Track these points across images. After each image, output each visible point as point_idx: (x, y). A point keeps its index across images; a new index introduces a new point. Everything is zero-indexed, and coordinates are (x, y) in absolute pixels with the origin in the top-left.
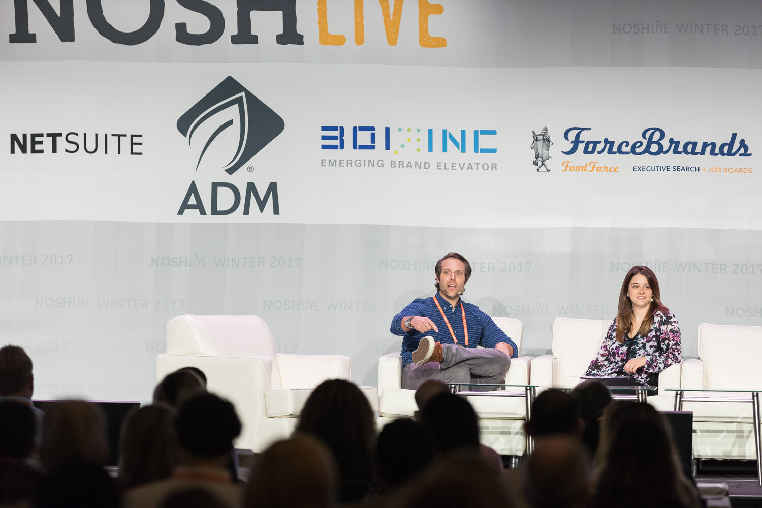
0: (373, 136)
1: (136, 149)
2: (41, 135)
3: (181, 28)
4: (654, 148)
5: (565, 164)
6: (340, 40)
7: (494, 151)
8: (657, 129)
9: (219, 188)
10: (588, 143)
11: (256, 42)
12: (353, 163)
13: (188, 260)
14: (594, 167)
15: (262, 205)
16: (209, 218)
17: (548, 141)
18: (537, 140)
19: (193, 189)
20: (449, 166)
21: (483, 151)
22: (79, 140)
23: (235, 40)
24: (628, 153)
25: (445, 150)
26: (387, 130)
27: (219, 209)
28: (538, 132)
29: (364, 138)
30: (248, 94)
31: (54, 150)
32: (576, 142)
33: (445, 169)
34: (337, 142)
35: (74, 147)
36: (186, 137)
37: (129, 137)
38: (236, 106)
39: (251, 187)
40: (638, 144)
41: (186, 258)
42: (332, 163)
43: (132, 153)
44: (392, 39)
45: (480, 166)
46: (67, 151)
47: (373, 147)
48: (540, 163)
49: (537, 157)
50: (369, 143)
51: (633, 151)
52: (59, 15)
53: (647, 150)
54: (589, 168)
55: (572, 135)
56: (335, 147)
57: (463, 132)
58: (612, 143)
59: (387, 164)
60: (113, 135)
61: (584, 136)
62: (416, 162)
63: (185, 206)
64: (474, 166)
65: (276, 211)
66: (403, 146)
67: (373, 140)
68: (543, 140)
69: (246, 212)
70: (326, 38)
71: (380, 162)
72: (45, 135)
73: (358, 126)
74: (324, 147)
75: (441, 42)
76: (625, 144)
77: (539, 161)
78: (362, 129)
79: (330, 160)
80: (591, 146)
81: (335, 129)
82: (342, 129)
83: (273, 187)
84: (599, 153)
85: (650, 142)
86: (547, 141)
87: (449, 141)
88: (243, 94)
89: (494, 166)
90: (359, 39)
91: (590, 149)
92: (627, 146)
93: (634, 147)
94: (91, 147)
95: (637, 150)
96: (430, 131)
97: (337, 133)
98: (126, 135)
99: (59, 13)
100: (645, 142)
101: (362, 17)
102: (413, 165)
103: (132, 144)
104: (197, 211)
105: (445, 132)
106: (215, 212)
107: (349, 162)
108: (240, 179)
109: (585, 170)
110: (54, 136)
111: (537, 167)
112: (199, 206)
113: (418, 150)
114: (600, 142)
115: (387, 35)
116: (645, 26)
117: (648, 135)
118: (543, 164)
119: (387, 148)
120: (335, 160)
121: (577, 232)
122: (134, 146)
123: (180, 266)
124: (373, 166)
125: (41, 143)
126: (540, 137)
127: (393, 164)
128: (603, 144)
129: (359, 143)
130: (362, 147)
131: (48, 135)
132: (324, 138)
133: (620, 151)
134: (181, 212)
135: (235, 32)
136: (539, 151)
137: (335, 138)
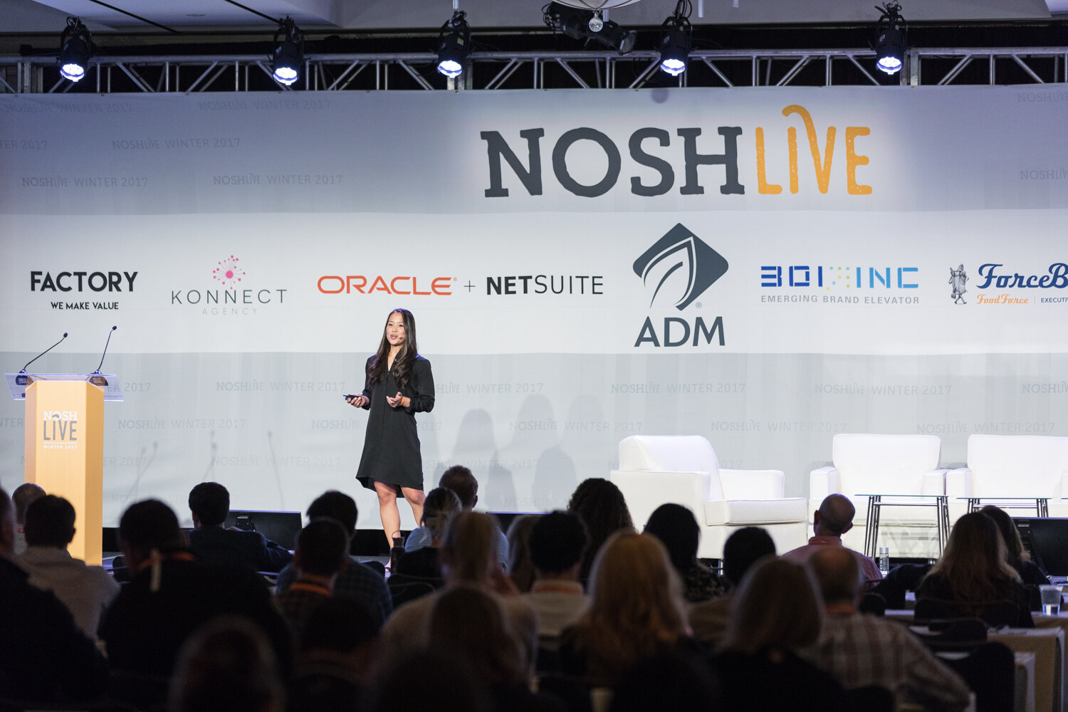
0: (807, 274)
1: (597, 289)
2: (514, 278)
3: (636, 181)
4: (1060, 281)
5: (980, 297)
6: (777, 189)
7: (916, 286)
8: (1062, 265)
9: (672, 324)
10: (1000, 278)
11: (703, 193)
12: (790, 298)
13: (644, 386)
14: (1005, 299)
15: (709, 337)
16: (663, 349)
17: (965, 276)
18: (954, 276)
19: (648, 324)
20: (875, 300)
21: (906, 286)
22: (547, 282)
23: (684, 191)
24: (1036, 286)
25: (872, 286)
26: (820, 268)
27: (671, 341)
28: (955, 269)
29: (799, 276)
30: (696, 239)
31: (526, 291)
32: (990, 277)
33: (872, 302)
34: (775, 281)
35: (543, 288)
36: (641, 277)
37: (591, 279)
38: (686, 249)
39: (699, 321)
40: (1046, 278)
41: (642, 385)
42: (771, 299)
43: (594, 293)
44: (823, 188)
45: (904, 300)
46: (536, 291)
47: (808, 284)
48: (957, 296)
49: (955, 291)
50: (804, 281)
51: (1041, 284)
52: (528, 172)
53: (1053, 284)
54: (1001, 300)
55: (986, 271)
56: (774, 285)
57: (888, 270)
58: (1022, 278)
59: (820, 299)
60: (577, 277)
61: (997, 272)
62: (846, 297)
63: (641, 339)
64: (898, 300)
65: (722, 343)
66: (834, 283)
67: (807, 278)
68: (960, 276)
69: (695, 343)
70: (764, 188)
71: (814, 298)
72: (517, 278)
73: (794, 265)
74: (764, 285)
75: (867, 190)
76: (1034, 278)
77: (957, 294)
78: (797, 268)
79: (769, 297)
80: (1003, 280)
81: (773, 268)
82: (780, 269)
83: (719, 321)
84: (1011, 286)
85: (1056, 276)
86: (963, 276)
87: (875, 278)
88: (691, 239)
89: (916, 300)
90: (794, 188)
91: (1002, 284)
92: (1036, 279)
93: (1041, 281)
94: (557, 288)
95: (1045, 284)
96: (859, 270)
97: (775, 272)
98: (588, 277)
99: (528, 170)
100: (1051, 276)
101: (796, 168)
102: (844, 300)
103: (594, 284)
104: (652, 343)
105: (871, 270)
106: (667, 343)
107: (786, 298)
108: (690, 314)
109: (998, 302)
110: (525, 279)
111: (955, 300)
112: (654, 339)
113: (848, 286)
114: (1011, 277)
115: (819, 183)
116: (1050, 172)
117: (1054, 270)
118: (960, 297)
119: (820, 284)
120: (774, 297)
121: (992, 358)
122: (595, 286)
123: (638, 392)
124: (808, 301)
125: (514, 285)
126: (957, 273)
127: (825, 299)
128: (1013, 279)
129: (795, 281)
130: (797, 284)
131: (520, 278)
132: (764, 276)
133: (1029, 285)
134: (637, 344)
135: (684, 184)
136: (957, 286)
137: (774, 276)
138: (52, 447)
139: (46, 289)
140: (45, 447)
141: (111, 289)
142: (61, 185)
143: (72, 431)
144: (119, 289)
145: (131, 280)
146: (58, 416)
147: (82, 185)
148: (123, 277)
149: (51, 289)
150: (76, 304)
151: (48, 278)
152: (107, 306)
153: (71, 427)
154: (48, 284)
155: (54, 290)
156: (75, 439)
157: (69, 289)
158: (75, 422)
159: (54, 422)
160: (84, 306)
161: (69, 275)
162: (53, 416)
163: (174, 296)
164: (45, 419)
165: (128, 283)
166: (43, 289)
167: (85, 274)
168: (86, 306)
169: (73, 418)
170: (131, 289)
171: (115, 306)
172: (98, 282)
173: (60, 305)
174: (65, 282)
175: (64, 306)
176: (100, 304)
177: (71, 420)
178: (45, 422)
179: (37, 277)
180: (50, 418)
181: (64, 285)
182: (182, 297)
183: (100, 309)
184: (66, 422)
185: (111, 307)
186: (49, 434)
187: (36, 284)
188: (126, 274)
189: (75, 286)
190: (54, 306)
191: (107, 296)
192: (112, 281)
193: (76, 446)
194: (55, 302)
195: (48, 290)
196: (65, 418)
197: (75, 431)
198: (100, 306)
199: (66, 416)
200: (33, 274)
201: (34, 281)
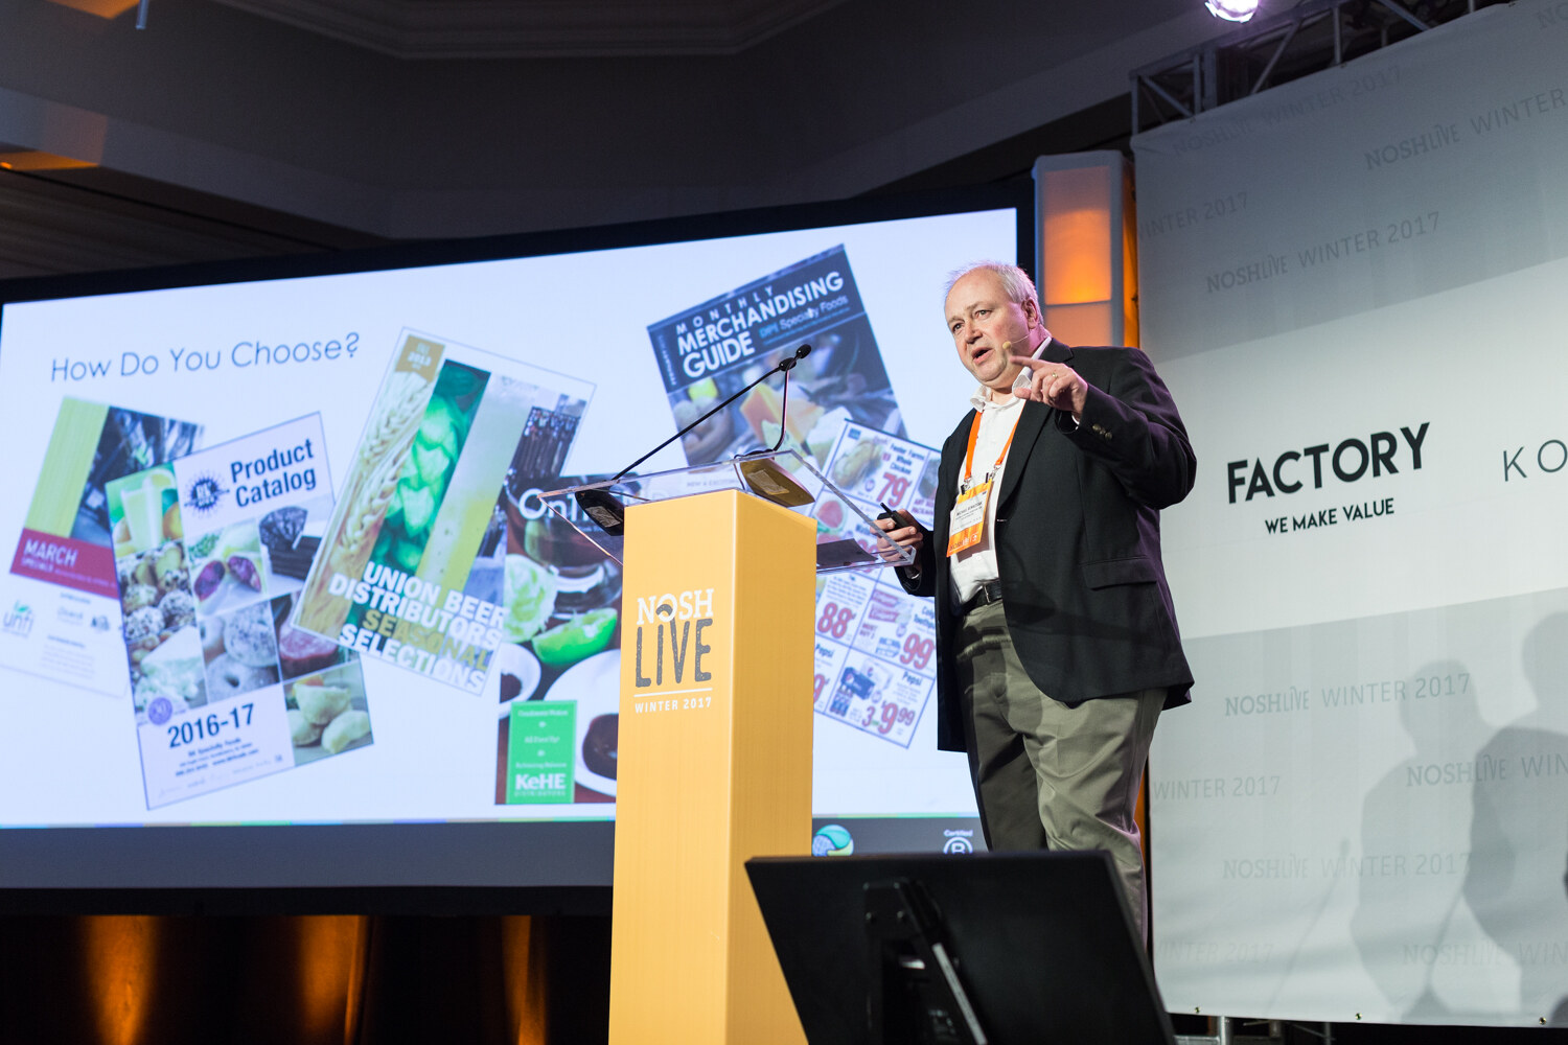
138: (653, 707)
139: (1256, 496)
140: (639, 708)
141: (1377, 473)
142: (1274, 272)
143: (702, 649)
144: (1392, 469)
145: (1416, 443)
146: (667, 608)
147: (1313, 263)
148: (1401, 441)
149: (1264, 494)
150: (1312, 518)
151: (1259, 471)
152: (1370, 511)
153: (698, 638)
154: (1261, 484)
155: (1270, 493)
156: (707, 676)
157: (1298, 486)
158: (709, 622)
159: (661, 628)
160: (1326, 518)
161: (1295, 456)
162: (658, 611)
163: (1509, 462)
164: (640, 623)
165: (1409, 451)
166: (1249, 497)
167: (1325, 448)
168: (1331, 517)
169: (703, 609)
170: (1417, 464)
171: (1387, 506)
172: (1351, 460)
173: (1282, 525)
174: (1289, 473)
175: (1289, 524)
176: (1358, 509)
177: (698, 616)
178: (640, 629)
179: (1238, 473)
180: (651, 616)
181: (1288, 481)
182: (1527, 461)
183: (1358, 519)
184: (687, 624)
185: (1379, 510)
186: (649, 671)
187: (1238, 489)
188: (1406, 432)
189: (1308, 479)
190: (1271, 527)
191: (1371, 488)
192: (1378, 455)
193: (709, 699)
194: (1272, 519)
195: (1260, 496)
196: (686, 611)
197: (707, 649)
198: (1358, 514)
199: (688, 610)
200: (1232, 467)
201: (1234, 482)
